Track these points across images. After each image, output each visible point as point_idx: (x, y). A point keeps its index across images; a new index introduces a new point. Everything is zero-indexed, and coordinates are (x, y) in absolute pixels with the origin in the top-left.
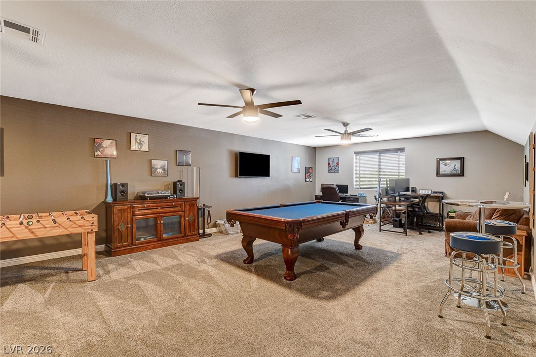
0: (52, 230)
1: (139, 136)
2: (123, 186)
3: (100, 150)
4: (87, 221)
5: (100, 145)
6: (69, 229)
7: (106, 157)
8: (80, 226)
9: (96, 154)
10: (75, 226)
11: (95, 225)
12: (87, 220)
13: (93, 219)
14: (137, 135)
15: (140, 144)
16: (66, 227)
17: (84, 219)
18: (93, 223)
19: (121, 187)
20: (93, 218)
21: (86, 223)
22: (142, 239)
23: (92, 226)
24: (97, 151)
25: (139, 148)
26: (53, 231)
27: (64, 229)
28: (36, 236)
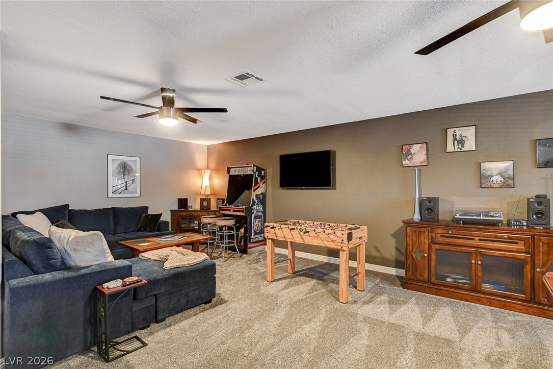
0: (313, 239)
1: (459, 131)
2: (430, 202)
3: (408, 158)
4: (338, 237)
5: (408, 153)
6: (325, 242)
7: (415, 165)
8: (332, 241)
9: (404, 163)
10: (328, 239)
11: (344, 243)
12: (338, 235)
13: (343, 236)
14: (457, 129)
15: (461, 142)
16: (323, 239)
17: (336, 235)
18: (343, 240)
19: (428, 203)
20: (343, 234)
21: (337, 239)
22: (449, 280)
23: (342, 243)
24: (404, 160)
25: (459, 148)
26: (314, 241)
27: (321, 241)
28: (304, 242)
